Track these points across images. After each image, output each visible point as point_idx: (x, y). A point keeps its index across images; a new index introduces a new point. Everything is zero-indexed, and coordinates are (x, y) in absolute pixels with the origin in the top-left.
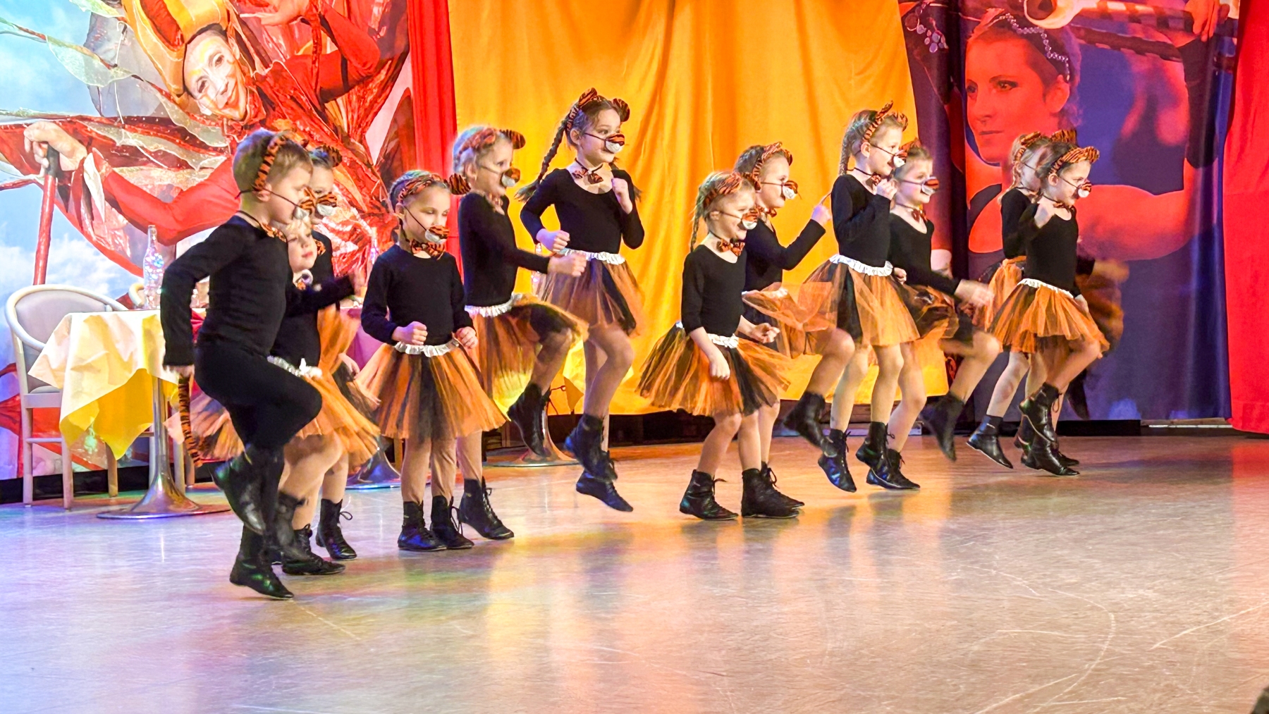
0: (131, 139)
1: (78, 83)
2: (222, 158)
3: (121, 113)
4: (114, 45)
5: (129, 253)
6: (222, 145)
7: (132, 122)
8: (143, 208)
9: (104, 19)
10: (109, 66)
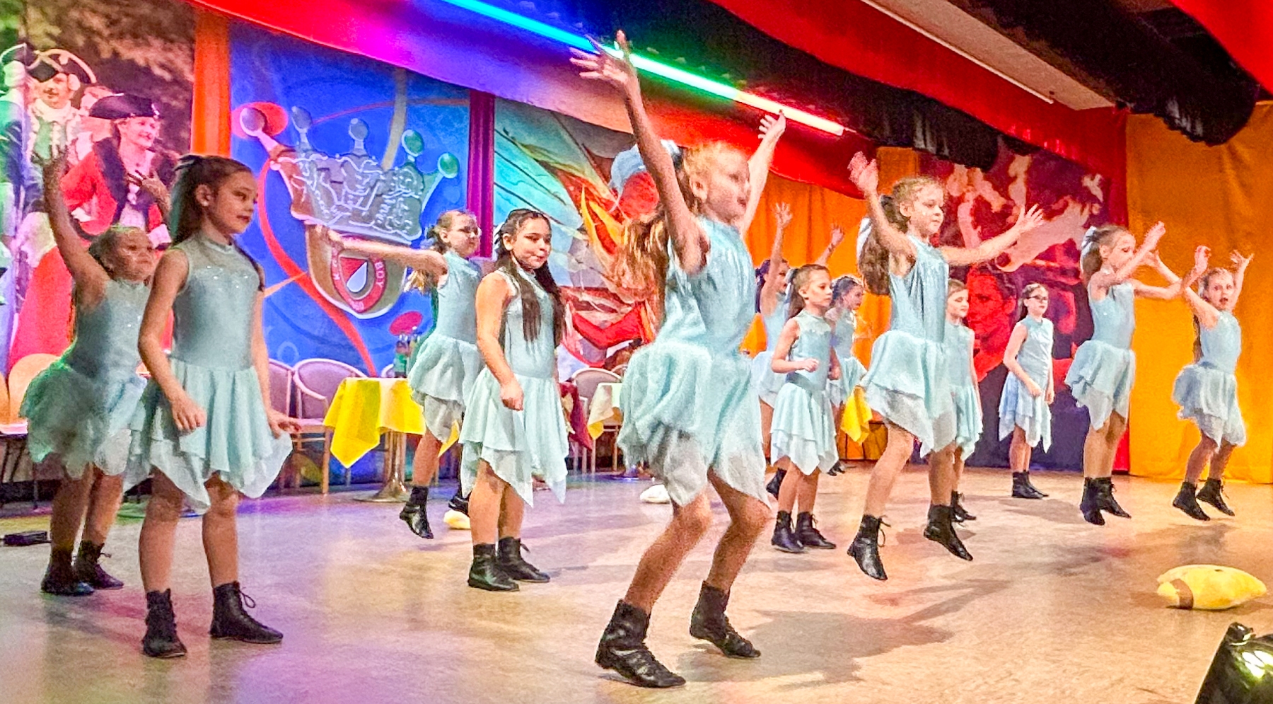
0: (586, 297)
1: (562, 269)
2: (630, 309)
3: (583, 285)
4: (583, 252)
5: (582, 353)
6: (630, 302)
7: (588, 289)
8: (591, 332)
9: (579, 241)
10: (580, 263)
